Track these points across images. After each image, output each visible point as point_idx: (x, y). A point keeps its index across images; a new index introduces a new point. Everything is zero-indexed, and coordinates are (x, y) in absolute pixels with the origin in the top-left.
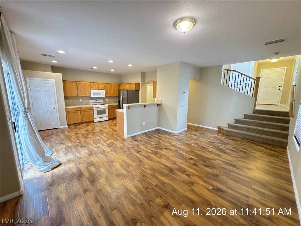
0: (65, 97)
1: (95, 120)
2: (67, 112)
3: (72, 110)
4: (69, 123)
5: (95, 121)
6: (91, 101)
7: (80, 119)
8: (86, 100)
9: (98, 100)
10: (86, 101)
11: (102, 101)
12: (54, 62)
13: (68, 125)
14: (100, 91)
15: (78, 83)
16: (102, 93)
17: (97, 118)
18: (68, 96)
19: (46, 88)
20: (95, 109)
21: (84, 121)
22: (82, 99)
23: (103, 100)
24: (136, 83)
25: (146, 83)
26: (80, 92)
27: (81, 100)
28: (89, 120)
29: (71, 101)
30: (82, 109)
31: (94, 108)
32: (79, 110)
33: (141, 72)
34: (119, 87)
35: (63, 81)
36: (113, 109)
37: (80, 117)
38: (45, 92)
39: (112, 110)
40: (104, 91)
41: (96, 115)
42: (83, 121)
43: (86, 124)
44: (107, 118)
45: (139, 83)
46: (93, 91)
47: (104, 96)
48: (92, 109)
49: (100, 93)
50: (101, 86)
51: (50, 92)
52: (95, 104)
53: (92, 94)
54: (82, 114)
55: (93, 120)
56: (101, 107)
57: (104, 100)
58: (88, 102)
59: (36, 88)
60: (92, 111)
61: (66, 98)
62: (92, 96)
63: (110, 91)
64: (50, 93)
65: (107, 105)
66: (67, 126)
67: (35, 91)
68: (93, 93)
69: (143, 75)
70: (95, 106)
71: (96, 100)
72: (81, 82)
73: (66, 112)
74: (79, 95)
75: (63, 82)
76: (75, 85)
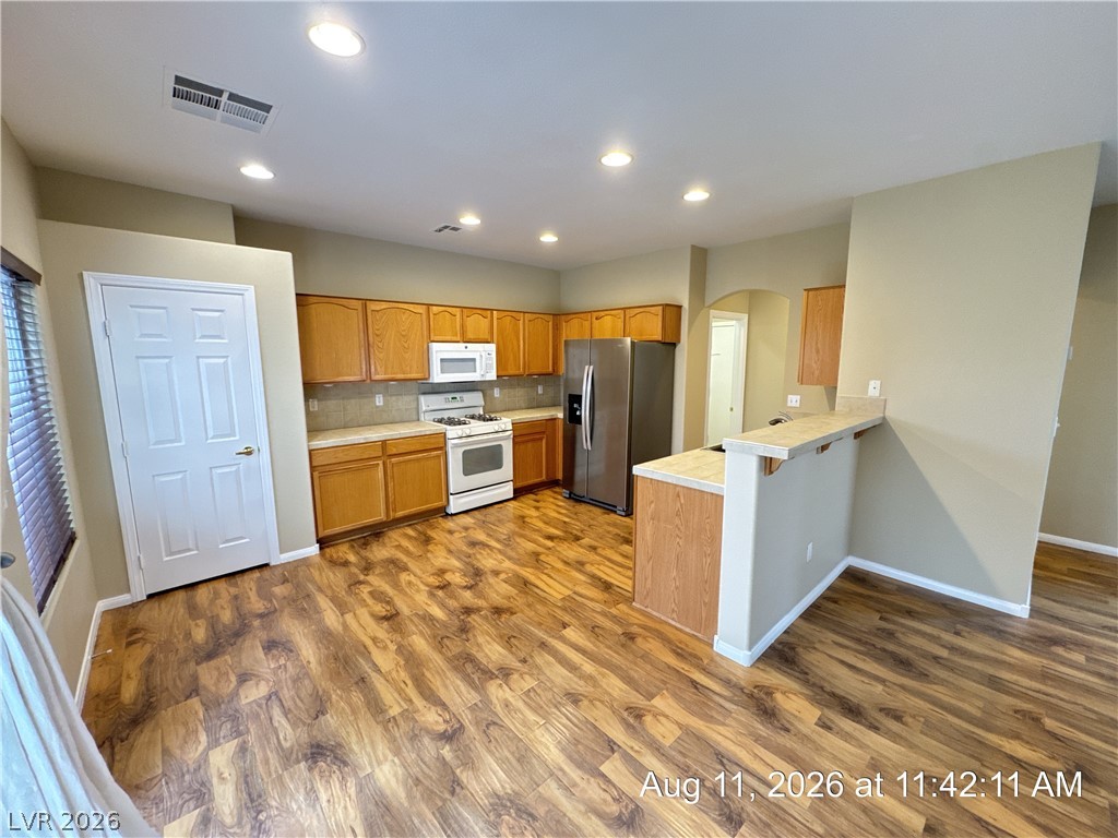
0: (306, 385)
1: (455, 505)
2: (320, 469)
3: (342, 457)
4: (329, 532)
5: (452, 509)
6: (427, 402)
7: (383, 507)
8: (407, 398)
9: (457, 395)
10: (403, 402)
11: (476, 399)
12: (256, 172)
13: (323, 542)
14: (475, 351)
15: (372, 306)
16: (483, 361)
17: (466, 491)
18: (319, 379)
19: (203, 337)
20: (456, 446)
21: (400, 514)
22: (386, 393)
23: (480, 395)
24: (666, 306)
25: (710, 307)
26: (377, 355)
27: (379, 400)
28: (424, 507)
29: (332, 404)
30: (394, 451)
31: (450, 443)
32: (380, 454)
33: (693, 246)
34: (557, 328)
35: (297, 294)
36: (533, 440)
37: (382, 494)
38: (198, 357)
39: (530, 445)
40: (492, 348)
41: (456, 478)
42: (395, 511)
43: (410, 532)
44: (507, 491)
45: (680, 307)
46: (440, 351)
47: (492, 376)
48: (437, 445)
49: (474, 360)
50: (478, 324)
51: (227, 357)
52: (446, 415)
53: (436, 366)
54: (393, 477)
55: (444, 502)
56: (481, 432)
57: (484, 396)
58: (414, 405)
59: (143, 335)
60: (438, 456)
61: (311, 389)
62: (438, 377)
63: (516, 348)
64: (225, 363)
65: (505, 422)
66: (314, 549)
67: (138, 357)
68: (442, 360)
69: (701, 260)
70: (452, 432)
71: (450, 396)
72: (384, 305)
73: (313, 468)
74: (377, 373)
75: (299, 305)
76: (355, 318)
